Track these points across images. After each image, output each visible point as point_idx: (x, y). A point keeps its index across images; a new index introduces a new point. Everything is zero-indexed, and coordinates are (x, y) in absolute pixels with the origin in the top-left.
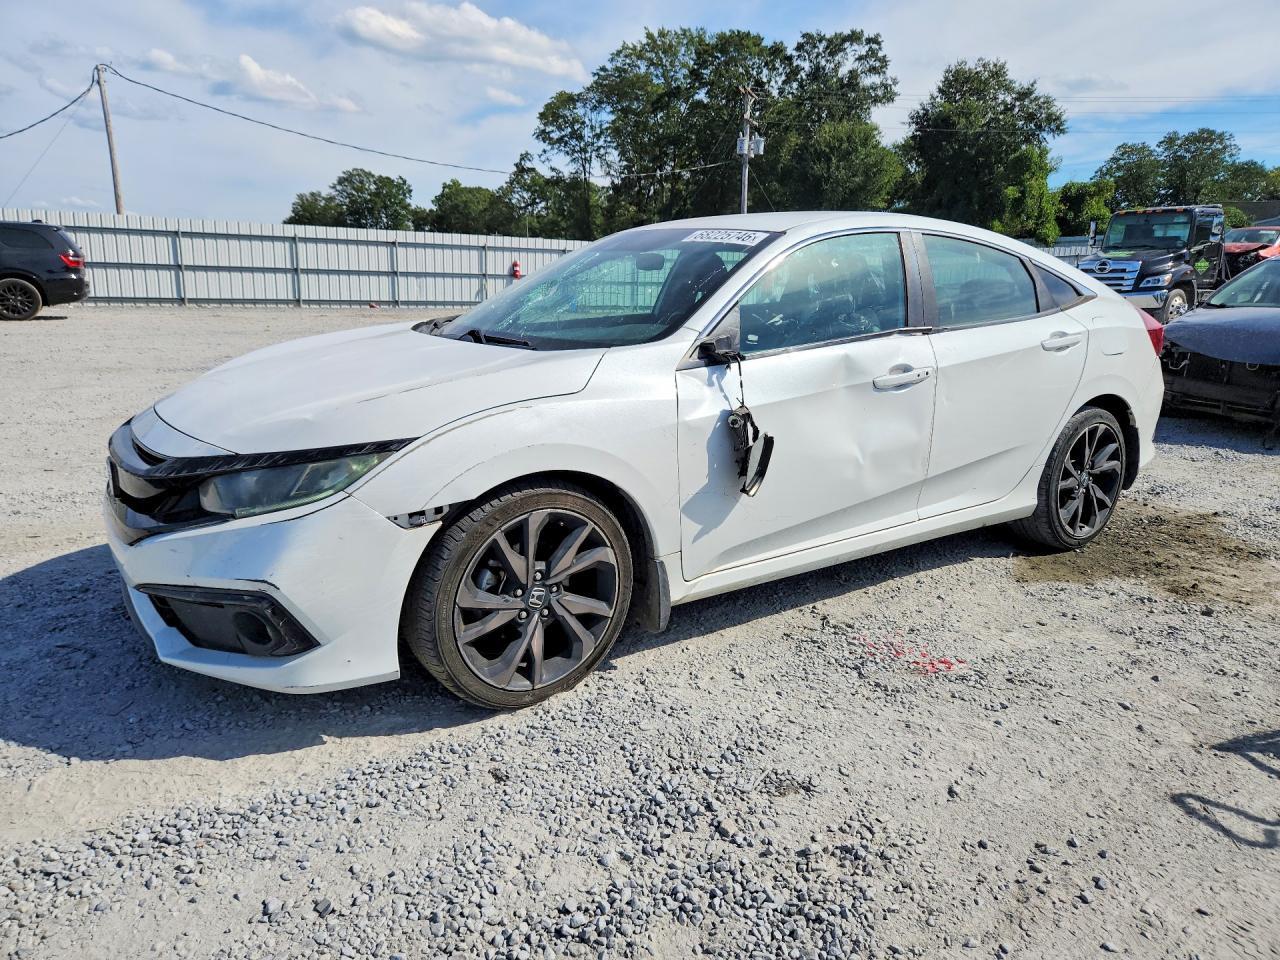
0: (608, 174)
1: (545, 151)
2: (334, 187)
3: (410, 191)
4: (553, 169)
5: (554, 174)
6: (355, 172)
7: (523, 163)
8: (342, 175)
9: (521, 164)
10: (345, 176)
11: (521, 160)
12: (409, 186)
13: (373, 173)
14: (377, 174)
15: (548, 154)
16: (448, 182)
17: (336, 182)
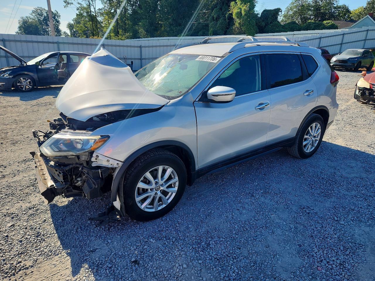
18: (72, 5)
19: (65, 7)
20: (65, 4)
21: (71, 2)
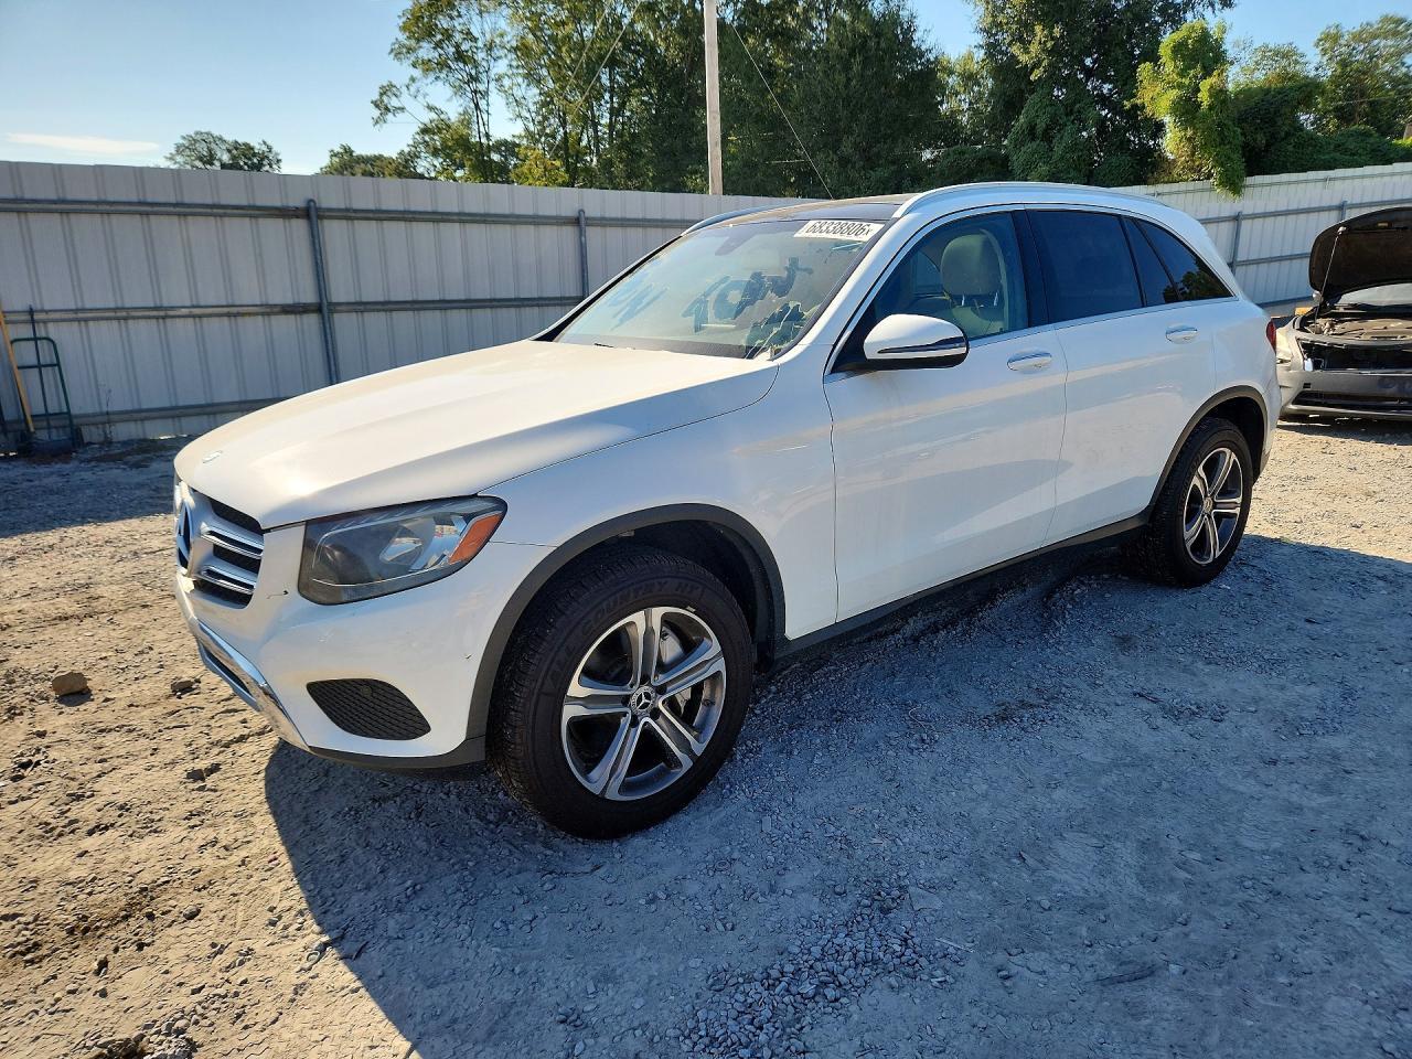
0: (520, 116)
1: (413, 80)
2: (171, 158)
3: (279, 161)
4: (431, 108)
5: (433, 115)
6: (198, 137)
7: (385, 98)
8: (182, 141)
9: (382, 101)
10: (186, 143)
11: (381, 95)
12: (277, 154)
13: (226, 138)
14: (230, 138)
15: (418, 84)
16: (338, 149)
17: (174, 152)
18: (400, 115)
19: (377, 122)
20: (376, 113)
21: (398, 105)
